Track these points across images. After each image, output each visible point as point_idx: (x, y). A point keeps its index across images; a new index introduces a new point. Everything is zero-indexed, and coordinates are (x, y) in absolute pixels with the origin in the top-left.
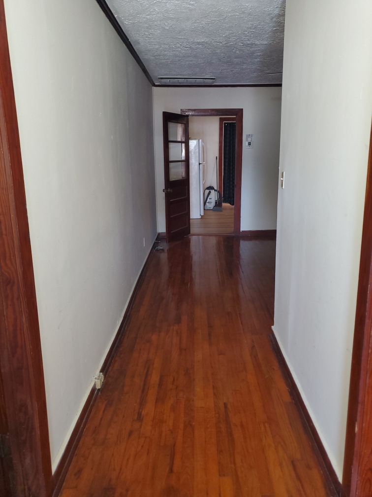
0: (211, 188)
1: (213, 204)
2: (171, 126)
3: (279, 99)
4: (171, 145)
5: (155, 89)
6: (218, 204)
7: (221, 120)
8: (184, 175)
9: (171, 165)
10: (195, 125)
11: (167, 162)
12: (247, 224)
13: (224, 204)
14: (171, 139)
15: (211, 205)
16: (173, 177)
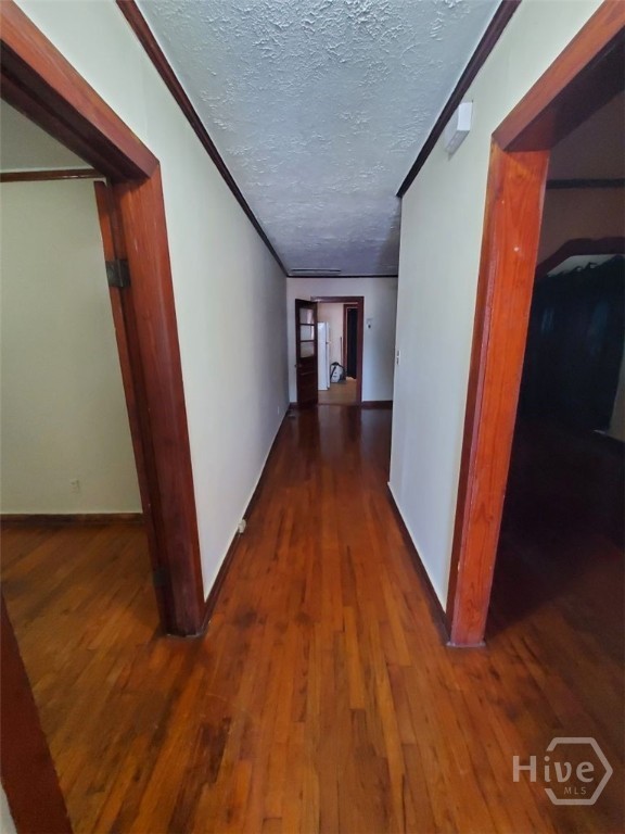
0: (336, 364)
1: (338, 378)
2: (302, 311)
3: (396, 288)
4: (303, 328)
5: (288, 279)
6: (342, 378)
7: (345, 306)
8: (313, 352)
9: (303, 344)
10: (323, 310)
11: (299, 341)
12: (368, 395)
13: (347, 378)
14: (302, 322)
15: (336, 378)
16: (303, 355)
